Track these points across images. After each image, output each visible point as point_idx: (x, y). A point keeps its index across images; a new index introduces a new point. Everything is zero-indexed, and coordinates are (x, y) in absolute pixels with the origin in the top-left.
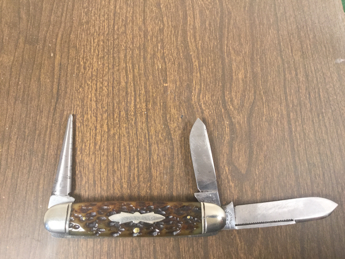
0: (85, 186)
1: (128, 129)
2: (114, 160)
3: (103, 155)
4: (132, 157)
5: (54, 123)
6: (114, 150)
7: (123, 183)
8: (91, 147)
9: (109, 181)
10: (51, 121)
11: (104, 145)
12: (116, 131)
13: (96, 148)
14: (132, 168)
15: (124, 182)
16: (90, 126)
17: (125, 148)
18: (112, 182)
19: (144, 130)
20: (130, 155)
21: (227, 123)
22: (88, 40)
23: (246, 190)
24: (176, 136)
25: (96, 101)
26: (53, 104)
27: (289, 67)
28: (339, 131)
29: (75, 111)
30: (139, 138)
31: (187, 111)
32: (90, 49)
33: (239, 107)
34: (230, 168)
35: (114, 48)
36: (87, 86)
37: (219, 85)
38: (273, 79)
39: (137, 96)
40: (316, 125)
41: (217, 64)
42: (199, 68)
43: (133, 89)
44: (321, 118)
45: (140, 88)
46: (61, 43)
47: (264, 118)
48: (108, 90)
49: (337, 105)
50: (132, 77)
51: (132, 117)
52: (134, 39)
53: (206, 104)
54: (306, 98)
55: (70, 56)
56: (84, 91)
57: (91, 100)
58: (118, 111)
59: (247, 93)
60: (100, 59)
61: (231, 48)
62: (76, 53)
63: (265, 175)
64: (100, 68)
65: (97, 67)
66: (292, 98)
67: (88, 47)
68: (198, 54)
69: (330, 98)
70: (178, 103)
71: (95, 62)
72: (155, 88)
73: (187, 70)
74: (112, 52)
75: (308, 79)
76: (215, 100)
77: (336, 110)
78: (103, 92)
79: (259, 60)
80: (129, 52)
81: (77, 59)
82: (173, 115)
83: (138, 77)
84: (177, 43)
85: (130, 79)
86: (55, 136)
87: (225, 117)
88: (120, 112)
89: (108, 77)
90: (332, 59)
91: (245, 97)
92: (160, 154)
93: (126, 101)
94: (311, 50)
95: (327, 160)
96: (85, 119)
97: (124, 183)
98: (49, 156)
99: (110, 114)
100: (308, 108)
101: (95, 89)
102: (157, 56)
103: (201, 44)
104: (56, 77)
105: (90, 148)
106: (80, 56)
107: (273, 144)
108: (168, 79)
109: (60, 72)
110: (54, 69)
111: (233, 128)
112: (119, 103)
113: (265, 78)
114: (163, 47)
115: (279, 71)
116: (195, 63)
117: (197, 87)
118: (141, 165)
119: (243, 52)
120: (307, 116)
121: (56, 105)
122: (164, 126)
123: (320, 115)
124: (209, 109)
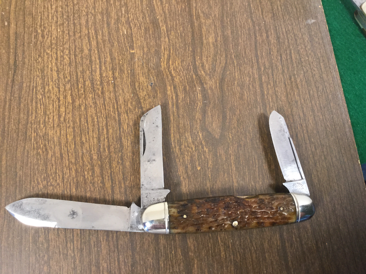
0: (51, 159)
1: (95, 99)
2: (81, 132)
3: (69, 127)
4: (101, 128)
5: (13, 96)
6: (80, 121)
7: (92, 155)
8: (55, 119)
9: (77, 153)
10: (9, 94)
11: (69, 116)
12: (82, 102)
13: (60, 120)
14: (101, 139)
15: (94, 153)
16: (53, 98)
17: (93, 119)
18: (80, 154)
19: (112, 100)
20: (98, 125)
21: (199, 89)
22: (44, 6)
23: (220, 154)
24: (147, 104)
25: (58, 71)
26: (11, 76)
27: (260, 29)
28: (311, 92)
29: (35, 83)
30: (107, 108)
31: (157, 78)
32: (48, 16)
33: (210, 72)
34: (204, 134)
35: (74, 13)
36: (47, 55)
37: (189, 50)
38: (244, 42)
39: (103, 64)
40: (289, 87)
41: (186, 28)
42: (167, 33)
43: (97, 56)
44: (293, 79)
45: (105, 55)
46: (16, 11)
47: (236, 83)
48: (70, 58)
49: (309, 66)
50: (95, 44)
51: (98, 86)
52: (96, 4)
53: (176, 70)
54: (278, 60)
55: (26, 24)
56: (43, 60)
57: (52, 70)
58: (83, 81)
59: (219, 57)
60: (59, 27)
61: (200, 11)
62: (32, 21)
63: (238, 138)
64: (60, 36)
65: (57, 35)
66: (263, 61)
67: (46, 14)
68: (165, 18)
69: (302, 59)
70: (146, 70)
71: (54, 29)
72: (121, 55)
73: (155, 35)
74: (72, 19)
75: (279, 42)
76: (185, 65)
77: (308, 71)
78: (65, 61)
79: (229, 22)
80: (91, 17)
81: (33, 28)
82: (142, 83)
83: (102, 44)
84: (142, 7)
85: (93, 46)
86: (16, 110)
87: (197, 83)
88: (84, 82)
89: (70, 44)
90: (303, 20)
91: (217, 61)
92: (130, 124)
93: (90, 69)
94: (282, 11)
95: (300, 121)
96: (46, 90)
97: (94, 155)
98: (10, 131)
99: (73, 84)
100: (280, 70)
101: (56, 58)
102: (122, 21)
103: (168, 7)
104: (12, 47)
105: (53, 120)
106: (37, 24)
107: (246, 108)
108: (135, 45)
109: (16, 42)
110: (9, 38)
111: (205, 95)
112: (83, 72)
113: (236, 41)
114: (127, 12)
115: (250, 34)
116: (163, 27)
117: (166, 53)
118: (110, 135)
119: (213, 15)
120: (279, 79)
121: (13, 77)
122: (133, 95)
123: (292, 77)
124: (179, 75)
